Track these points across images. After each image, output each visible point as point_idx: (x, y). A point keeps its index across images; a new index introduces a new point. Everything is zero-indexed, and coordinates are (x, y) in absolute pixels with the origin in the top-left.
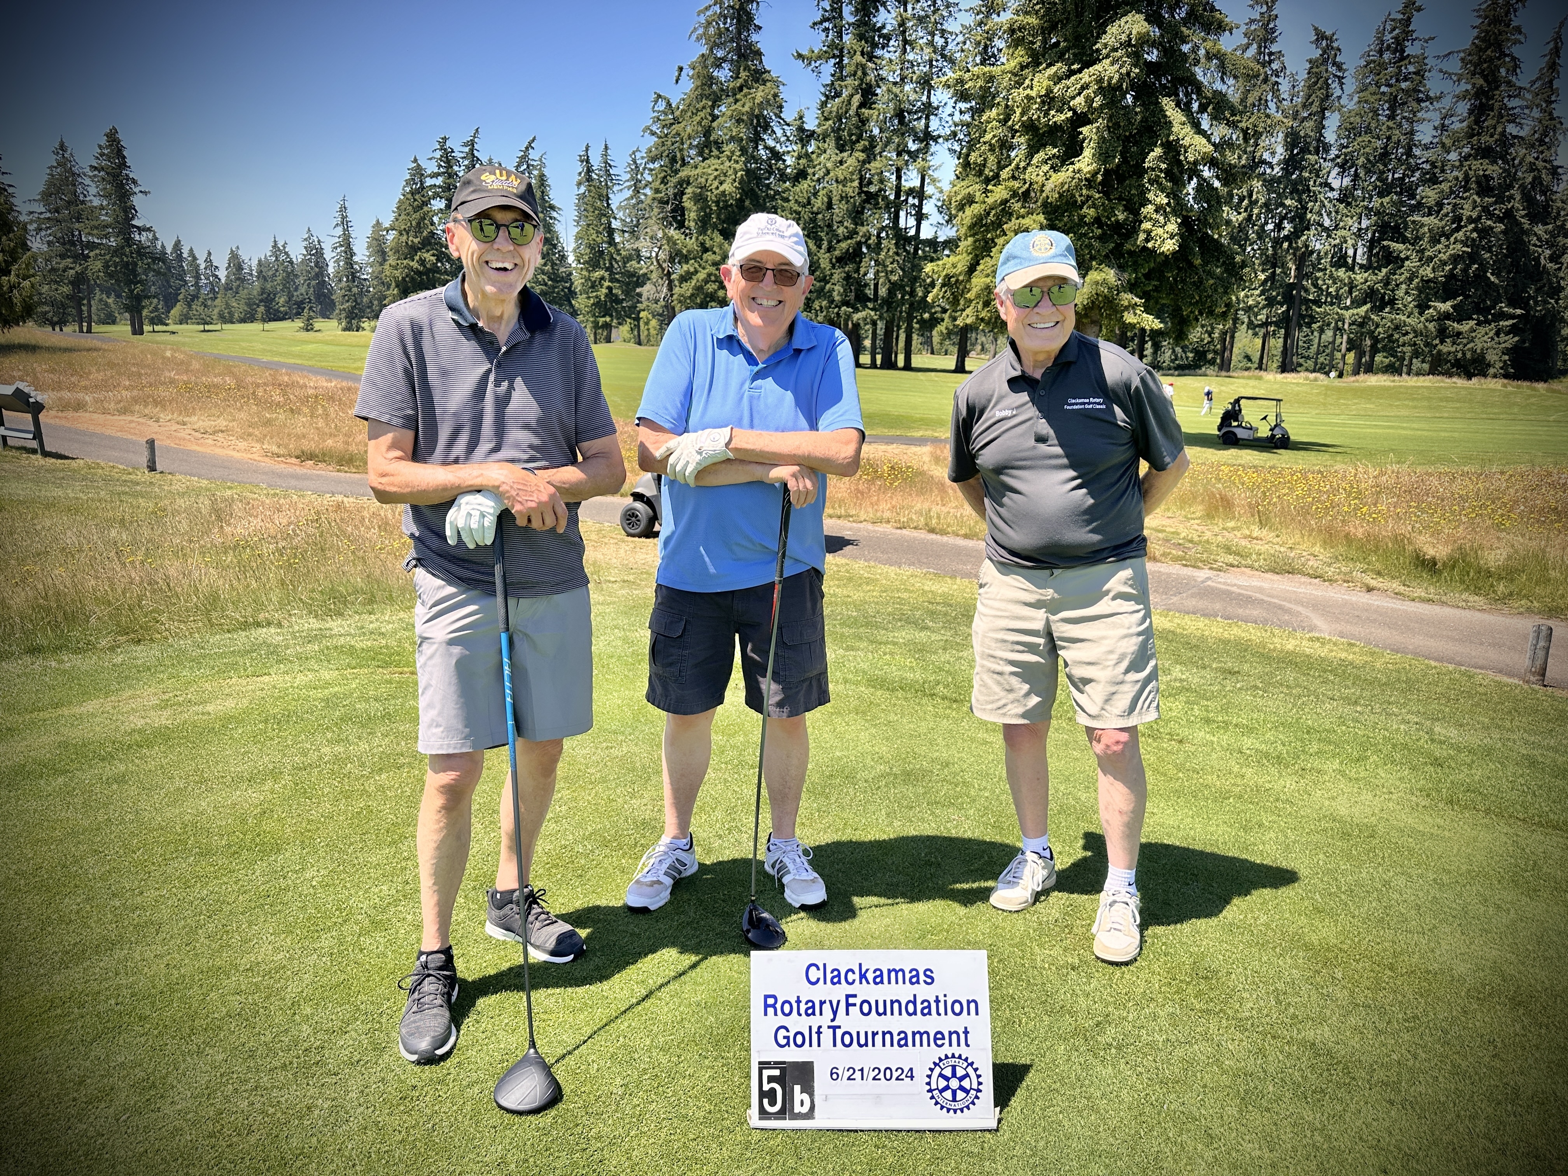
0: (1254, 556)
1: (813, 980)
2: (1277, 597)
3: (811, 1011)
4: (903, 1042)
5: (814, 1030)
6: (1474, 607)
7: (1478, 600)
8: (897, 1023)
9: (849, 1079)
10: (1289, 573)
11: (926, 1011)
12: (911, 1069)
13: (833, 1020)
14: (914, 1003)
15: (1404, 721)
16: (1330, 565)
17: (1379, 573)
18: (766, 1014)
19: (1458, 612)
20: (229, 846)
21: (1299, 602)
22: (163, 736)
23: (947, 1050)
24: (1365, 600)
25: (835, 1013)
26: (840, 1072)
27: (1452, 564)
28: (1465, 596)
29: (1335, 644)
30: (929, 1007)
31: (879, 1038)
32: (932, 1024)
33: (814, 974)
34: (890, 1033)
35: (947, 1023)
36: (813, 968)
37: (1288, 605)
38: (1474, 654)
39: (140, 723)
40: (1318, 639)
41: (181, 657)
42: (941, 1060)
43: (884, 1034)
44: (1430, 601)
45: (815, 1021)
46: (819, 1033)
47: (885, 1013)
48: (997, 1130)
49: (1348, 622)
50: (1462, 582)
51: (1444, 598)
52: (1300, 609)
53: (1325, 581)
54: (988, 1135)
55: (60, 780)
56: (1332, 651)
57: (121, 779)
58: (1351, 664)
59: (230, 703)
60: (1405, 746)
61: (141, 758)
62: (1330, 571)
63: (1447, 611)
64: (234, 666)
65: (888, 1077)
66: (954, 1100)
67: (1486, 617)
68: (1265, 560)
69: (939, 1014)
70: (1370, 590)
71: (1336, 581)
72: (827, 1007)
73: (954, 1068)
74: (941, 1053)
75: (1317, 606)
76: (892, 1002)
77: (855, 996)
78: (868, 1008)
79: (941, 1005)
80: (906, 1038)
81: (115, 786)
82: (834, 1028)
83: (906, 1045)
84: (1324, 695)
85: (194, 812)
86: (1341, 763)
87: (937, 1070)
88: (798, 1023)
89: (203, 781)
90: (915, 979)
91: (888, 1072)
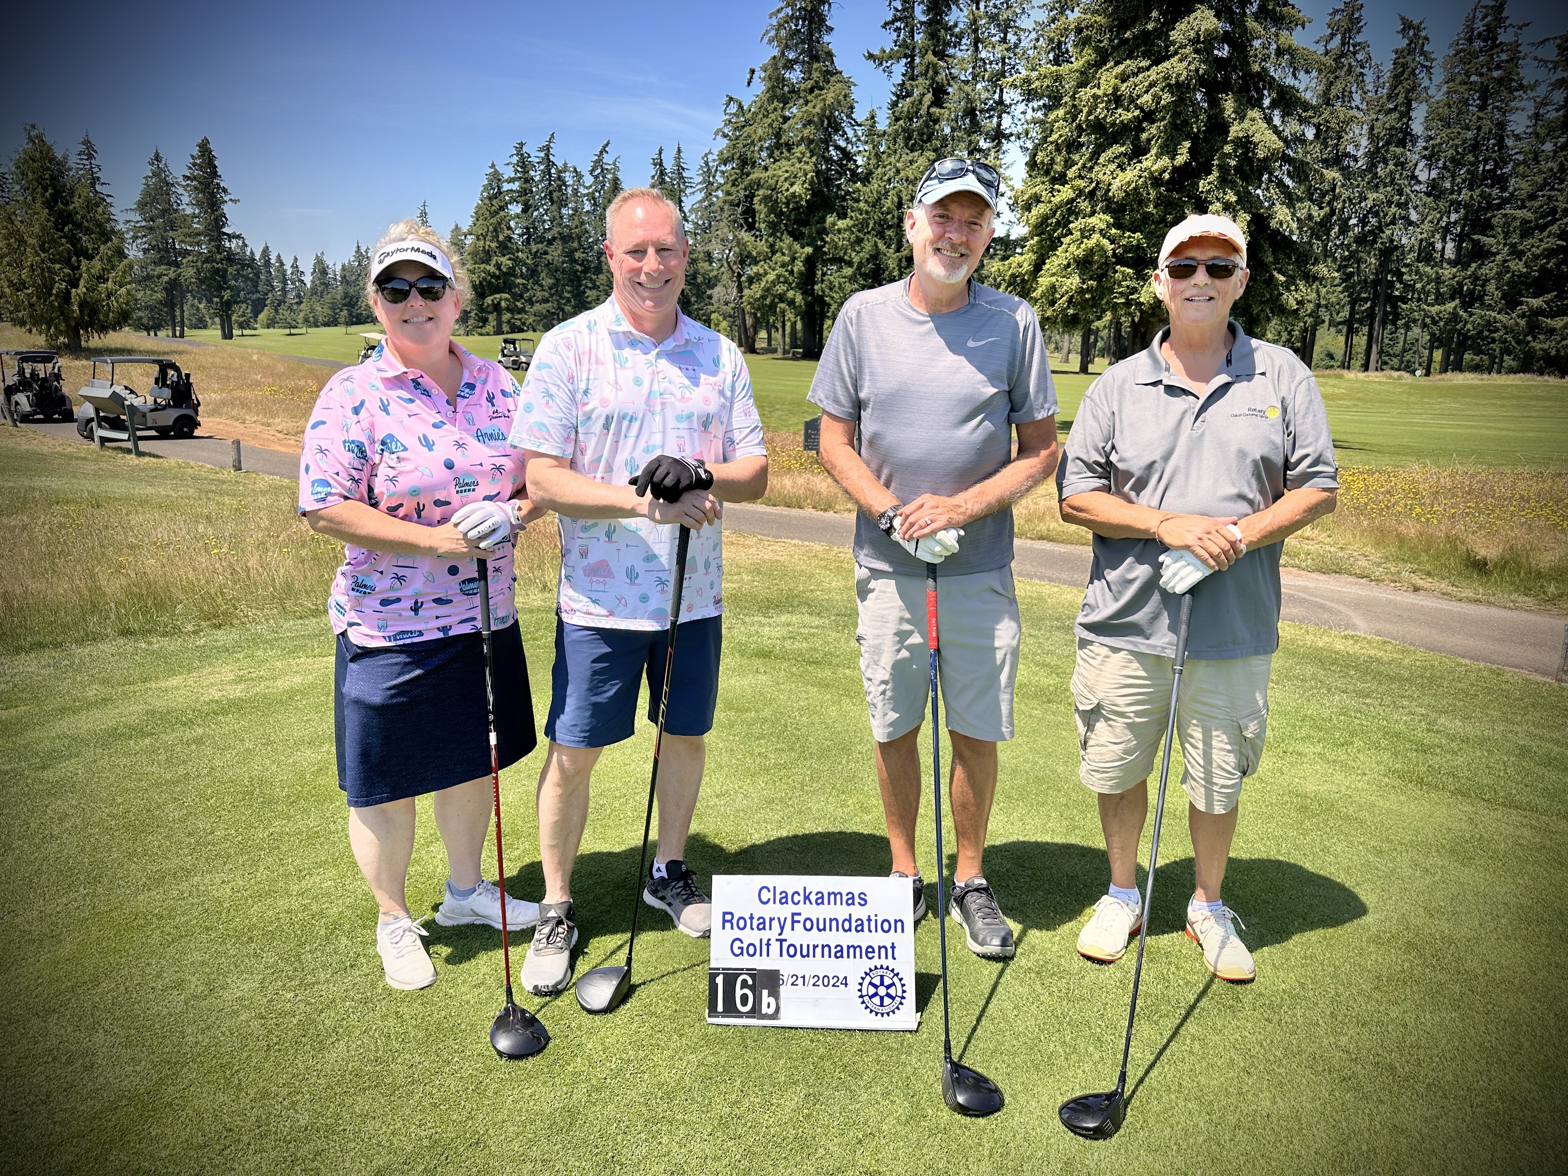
0: (1303, 556)
1: (765, 900)
2: (1320, 596)
3: (762, 926)
4: (839, 953)
5: (765, 942)
6: (1521, 608)
7: (1529, 601)
8: (834, 938)
9: (793, 984)
10: (1336, 572)
11: (860, 929)
12: (845, 978)
13: (780, 934)
14: (850, 921)
15: (1410, 713)
16: (1379, 565)
17: (1429, 574)
18: (724, 928)
19: (1503, 613)
20: (288, 796)
21: (1340, 601)
22: (236, 706)
23: (876, 962)
24: (1410, 600)
25: (782, 928)
26: (785, 979)
27: (1503, 565)
28: (1514, 596)
29: (1369, 642)
30: (862, 925)
31: (819, 951)
32: (864, 939)
33: (765, 895)
34: (828, 946)
35: (877, 939)
36: (765, 891)
37: (1329, 604)
38: (1511, 652)
39: (217, 696)
40: (1353, 637)
41: (256, 641)
42: (871, 970)
43: (823, 947)
44: (1477, 601)
45: (765, 935)
46: (768, 945)
47: (824, 929)
48: (916, 1031)
49: (1388, 621)
50: (1513, 583)
51: (1492, 599)
52: (1341, 608)
53: (1371, 581)
54: (909, 1035)
55: (147, 741)
56: (1362, 648)
57: (199, 741)
58: (1377, 660)
59: (298, 679)
60: (1398, 735)
61: (216, 724)
62: (1378, 572)
63: (1494, 611)
64: (303, 647)
65: (826, 983)
66: (882, 1005)
67: (1533, 618)
68: (1313, 559)
69: (870, 931)
70: (1416, 589)
71: (1383, 581)
72: (775, 923)
73: (882, 977)
74: (872, 964)
75: (1359, 605)
76: (831, 920)
77: (799, 914)
78: (810, 925)
79: (873, 924)
80: (842, 951)
81: (194, 747)
82: (781, 941)
83: (842, 956)
84: (1336, 688)
85: (260, 768)
86: (1324, 747)
87: (868, 979)
88: (750, 936)
89: (269, 743)
90: (851, 901)
91: (826, 979)
